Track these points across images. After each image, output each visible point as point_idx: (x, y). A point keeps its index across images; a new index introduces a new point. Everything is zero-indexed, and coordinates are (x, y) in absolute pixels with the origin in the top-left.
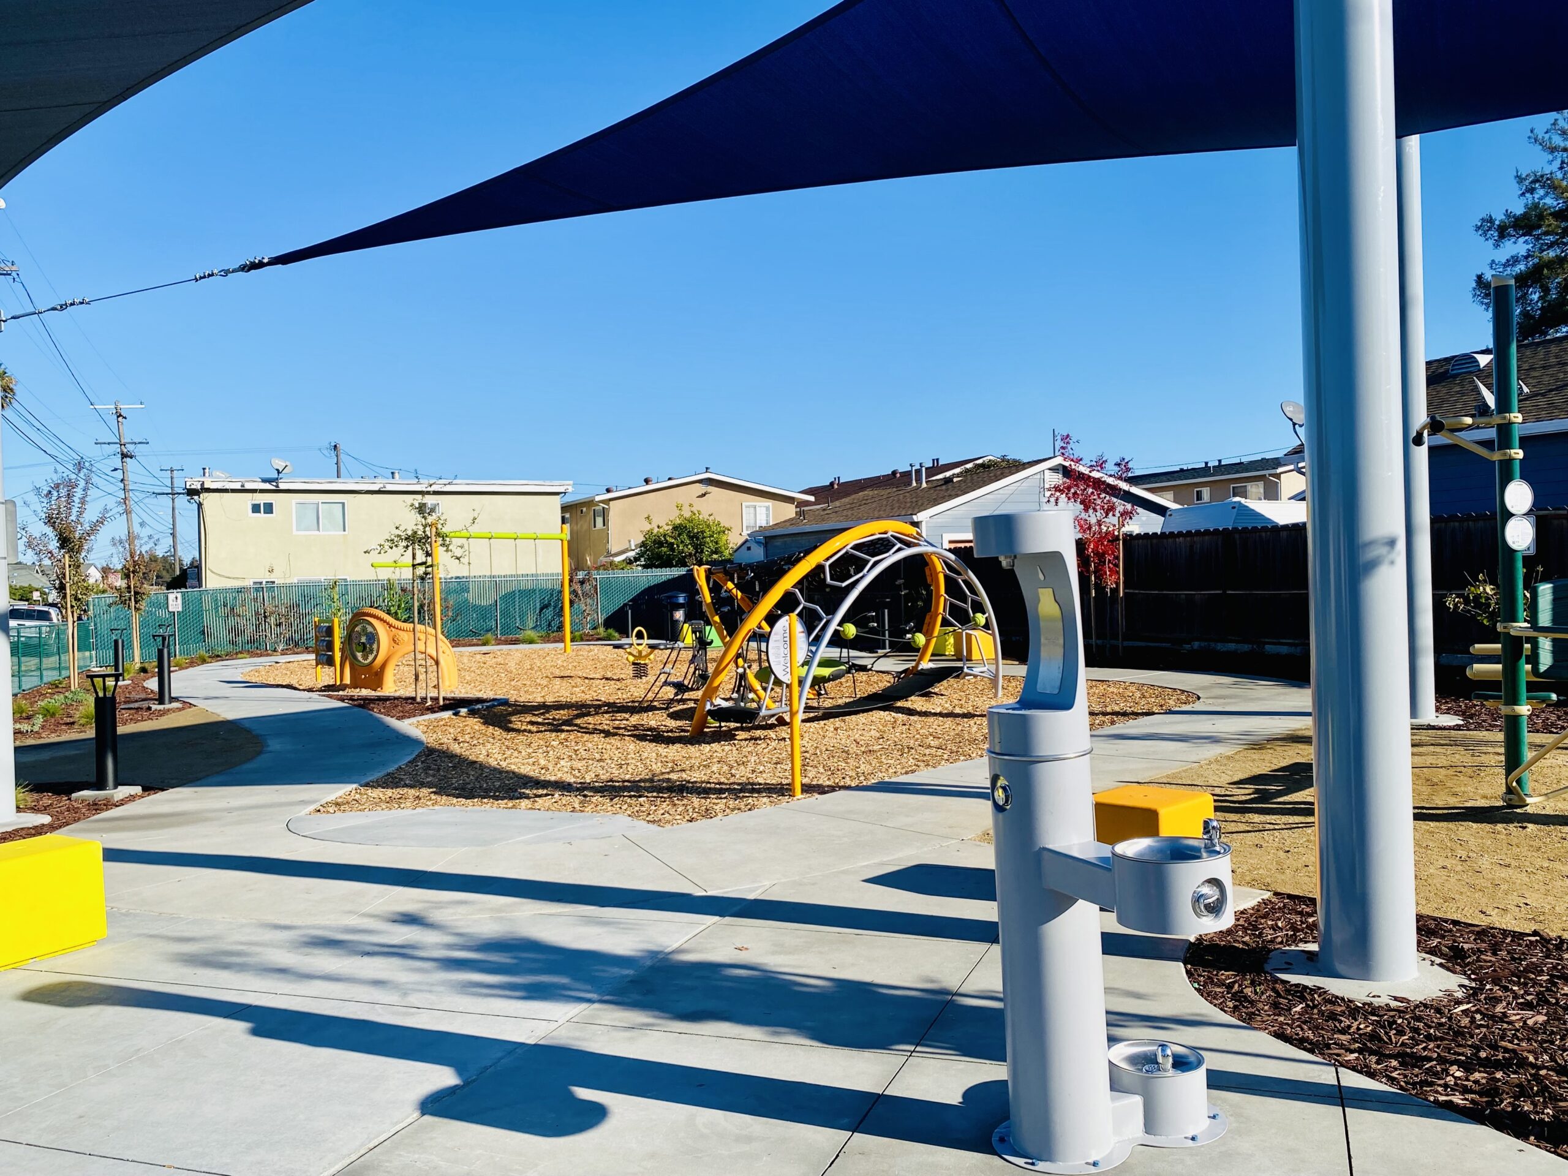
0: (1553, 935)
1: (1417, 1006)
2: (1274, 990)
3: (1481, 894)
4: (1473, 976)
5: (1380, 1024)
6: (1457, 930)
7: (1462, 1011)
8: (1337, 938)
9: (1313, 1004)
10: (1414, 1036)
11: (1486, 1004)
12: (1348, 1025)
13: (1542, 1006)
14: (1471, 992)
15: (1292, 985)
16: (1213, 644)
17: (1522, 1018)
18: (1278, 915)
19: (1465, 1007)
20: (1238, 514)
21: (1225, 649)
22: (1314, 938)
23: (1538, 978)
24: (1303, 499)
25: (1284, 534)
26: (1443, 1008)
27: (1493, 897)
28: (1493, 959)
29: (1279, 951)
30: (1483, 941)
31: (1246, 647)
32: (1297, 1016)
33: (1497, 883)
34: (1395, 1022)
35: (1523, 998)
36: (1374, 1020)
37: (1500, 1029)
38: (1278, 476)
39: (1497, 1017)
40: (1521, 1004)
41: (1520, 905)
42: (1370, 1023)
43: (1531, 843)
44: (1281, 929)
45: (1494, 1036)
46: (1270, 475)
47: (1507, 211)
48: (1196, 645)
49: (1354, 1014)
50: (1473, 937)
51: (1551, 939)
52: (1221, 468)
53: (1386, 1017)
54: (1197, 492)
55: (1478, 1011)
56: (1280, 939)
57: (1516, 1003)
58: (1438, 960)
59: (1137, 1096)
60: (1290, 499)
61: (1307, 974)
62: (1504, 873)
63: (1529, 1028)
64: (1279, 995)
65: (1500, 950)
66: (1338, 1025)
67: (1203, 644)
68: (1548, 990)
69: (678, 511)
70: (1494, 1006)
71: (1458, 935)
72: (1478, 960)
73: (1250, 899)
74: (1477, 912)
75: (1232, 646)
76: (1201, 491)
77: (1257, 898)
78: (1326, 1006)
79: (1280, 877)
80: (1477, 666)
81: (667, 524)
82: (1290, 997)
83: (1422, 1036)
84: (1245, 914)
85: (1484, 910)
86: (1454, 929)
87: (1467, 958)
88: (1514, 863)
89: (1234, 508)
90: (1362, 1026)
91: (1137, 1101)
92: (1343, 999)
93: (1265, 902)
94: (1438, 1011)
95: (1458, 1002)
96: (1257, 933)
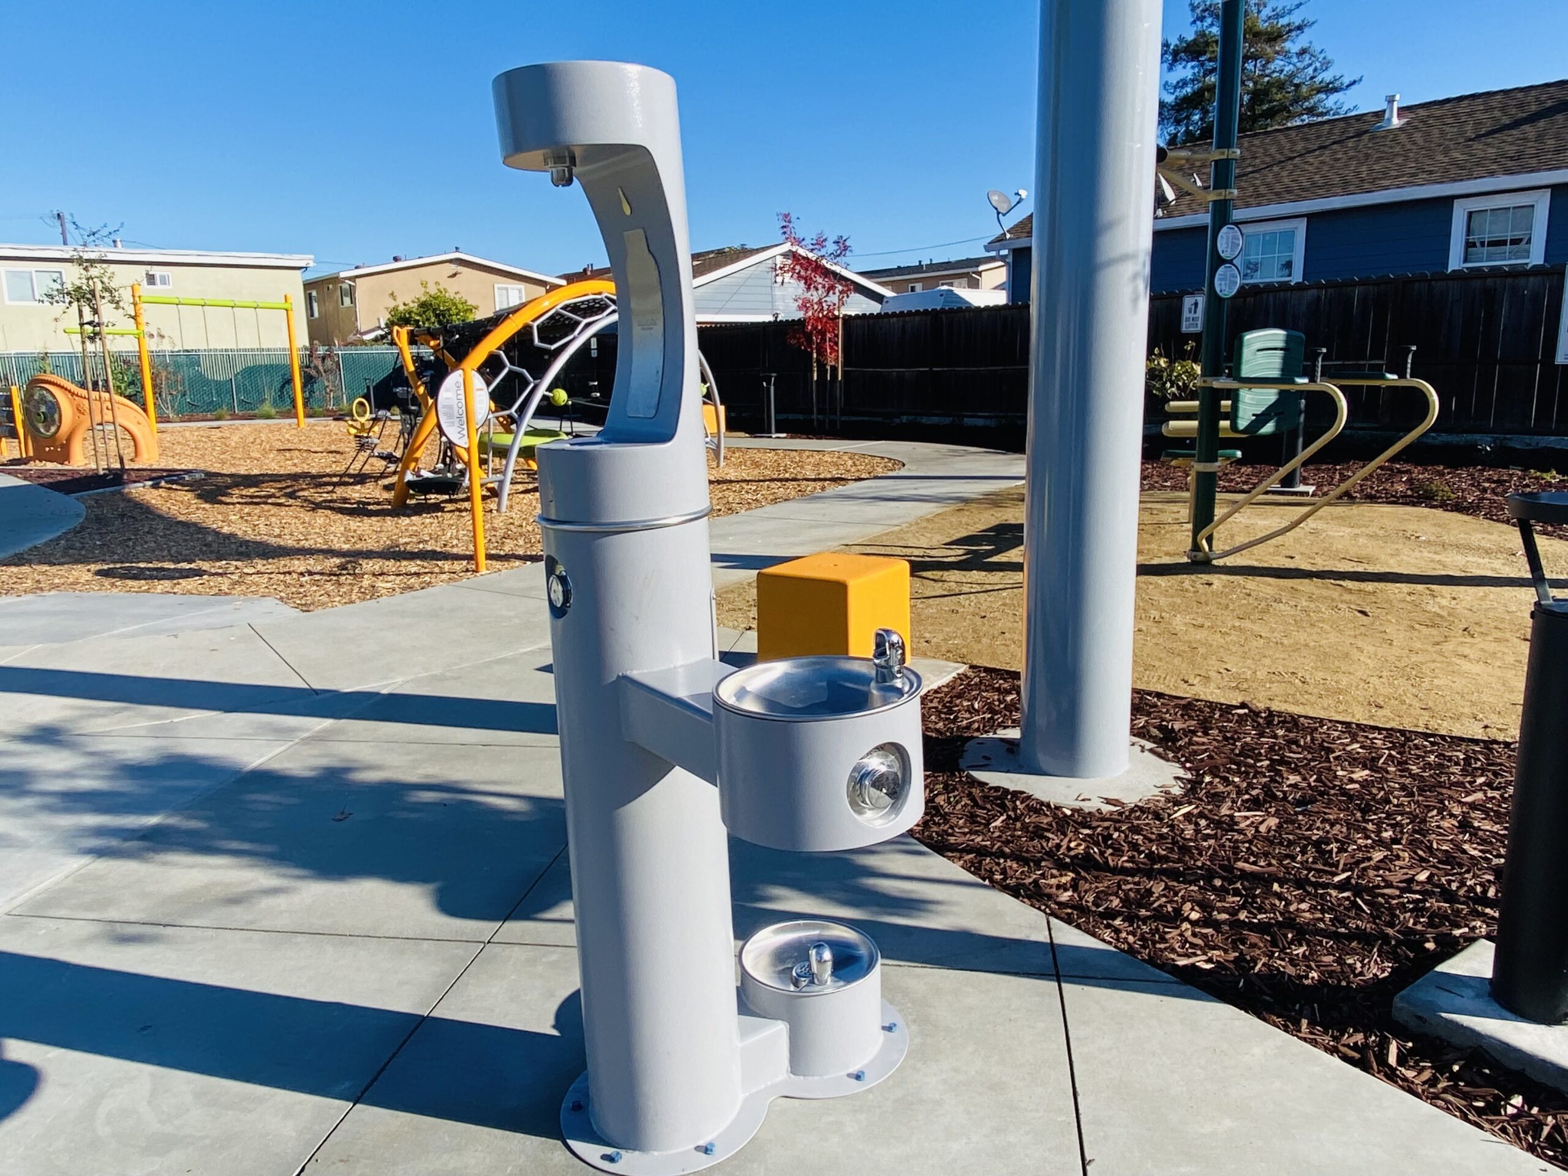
0: (1261, 706)
1: (1132, 811)
2: (970, 796)
3: (1180, 659)
4: (1188, 765)
5: (1093, 839)
6: (1162, 704)
7: (1184, 815)
8: (1041, 721)
9: (1015, 814)
10: (1133, 856)
11: (1209, 803)
12: (1057, 844)
13: (1270, 802)
14: (1189, 786)
15: (991, 788)
16: (919, 419)
17: (1253, 823)
18: (974, 693)
19: (1186, 809)
20: (945, 298)
21: (929, 422)
22: (1014, 721)
23: (1259, 764)
24: (1004, 289)
25: (985, 314)
26: (1161, 811)
27: (1192, 663)
28: (1204, 740)
29: (977, 741)
30: (1191, 718)
31: (947, 420)
32: (997, 834)
33: (1195, 646)
34: (1110, 836)
35: (1247, 793)
36: (1086, 835)
37: (1230, 840)
38: (979, 272)
39: (1224, 822)
40: (1247, 801)
41: (1221, 670)
42: (1081, 840)
43: (1219, 600)
44: (977, 711)
45: (1225, 851)
46: (974, 273)
47: (1180, 36)
48: (904, 419)
49: (1063, 827)
50: (1180, 712)
51: (1261, 712)
52: (932, 267)
53: (1100, 829)
54: (912, 286)
55: (1201, 815)
56: (976, 725)
57: (1242, 800)
58: (1149, 745)
59: (780, 1022)
60: (989, 289)
61: (1008, 772)
62: (1200, 635)
63: (1262, 836)
64: (976, 804)
65: (1211, 729)
66: (1045, 844)
67: (911, 418)
68: (1273, 780)
69: (425, 289)
70: (1219, 807)
71: (1164, 710)
72: (1190, 743)
73: (944, 674)
74: (1179, 681)
75: (935, 420)
76: (915, 286)
77: (952, 672)
78: (1030, 817)
79: (976, 647)
80: (1173, 424)
81: (413, 302)
82: (989, 806)
83: (1142, 856)
84: (939, 693)
85: (1186, 679)
86: (1159, 704)
87: (1178, 741)
88: (1207, 624)
89: (942, 295)
90: (1072, 845)
91: (779, 1030)
92: (1048, 805)
93: (961, 677)
94: (1157, 816)
95: (1177, 802)
96: (952, 717)
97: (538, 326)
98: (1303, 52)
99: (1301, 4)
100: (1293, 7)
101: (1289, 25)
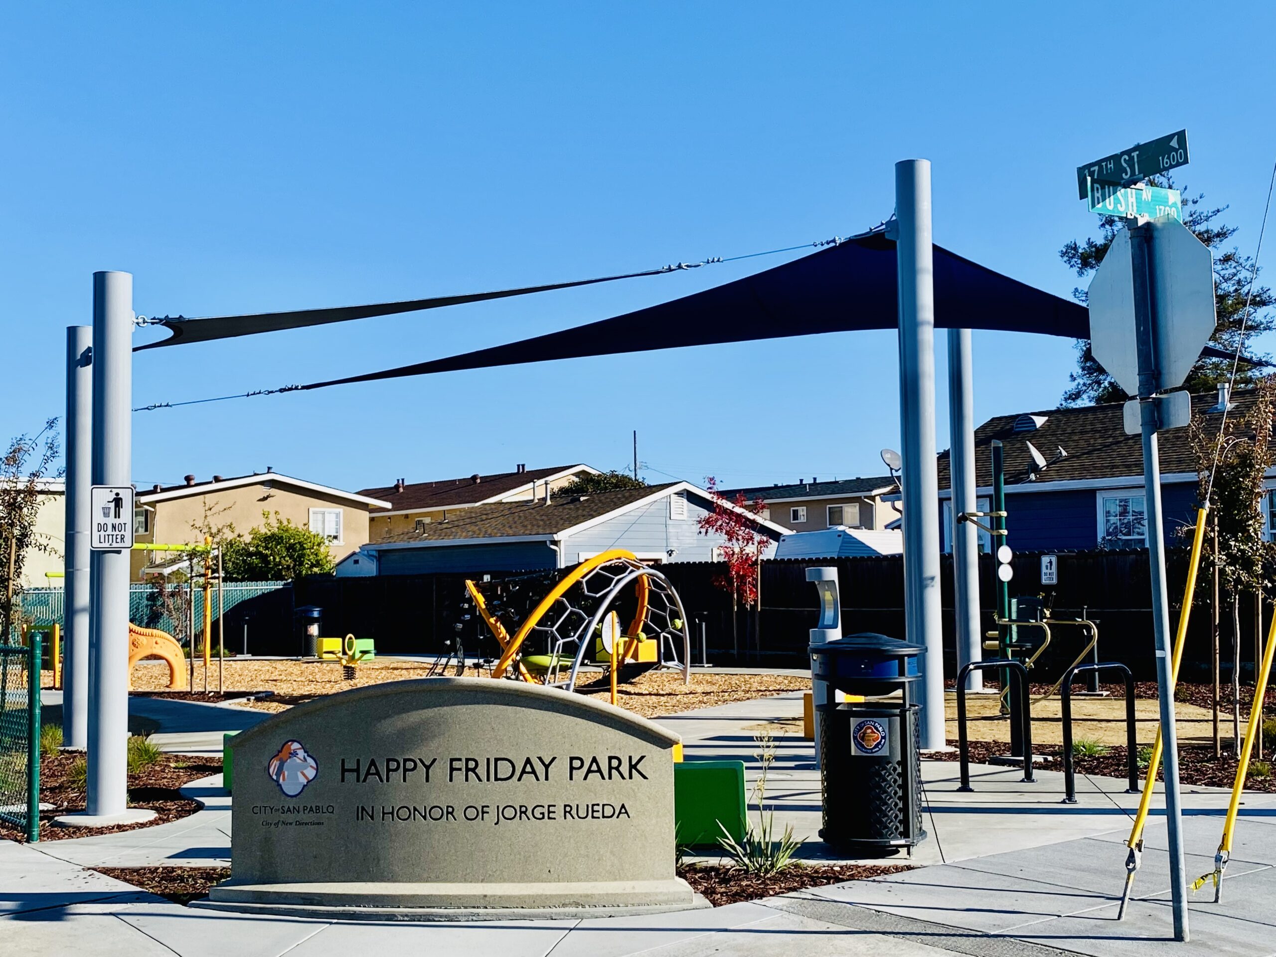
20: (843, 542)
24: (899, 527)
25: (885, 563)
38: (873, 498)
46: (866, 497)
47: (1089, 239)
52: (816, 487)
54: (794, 511)
60: (886, 527)
69: (264, 519)
76: (797, 510)
80: (988, 643)
89: (839, 536)
97: (587, 582)
98: (1227, 259)
99: (1218, 211)
100: (1210, 214)
101: (1207, 231)
